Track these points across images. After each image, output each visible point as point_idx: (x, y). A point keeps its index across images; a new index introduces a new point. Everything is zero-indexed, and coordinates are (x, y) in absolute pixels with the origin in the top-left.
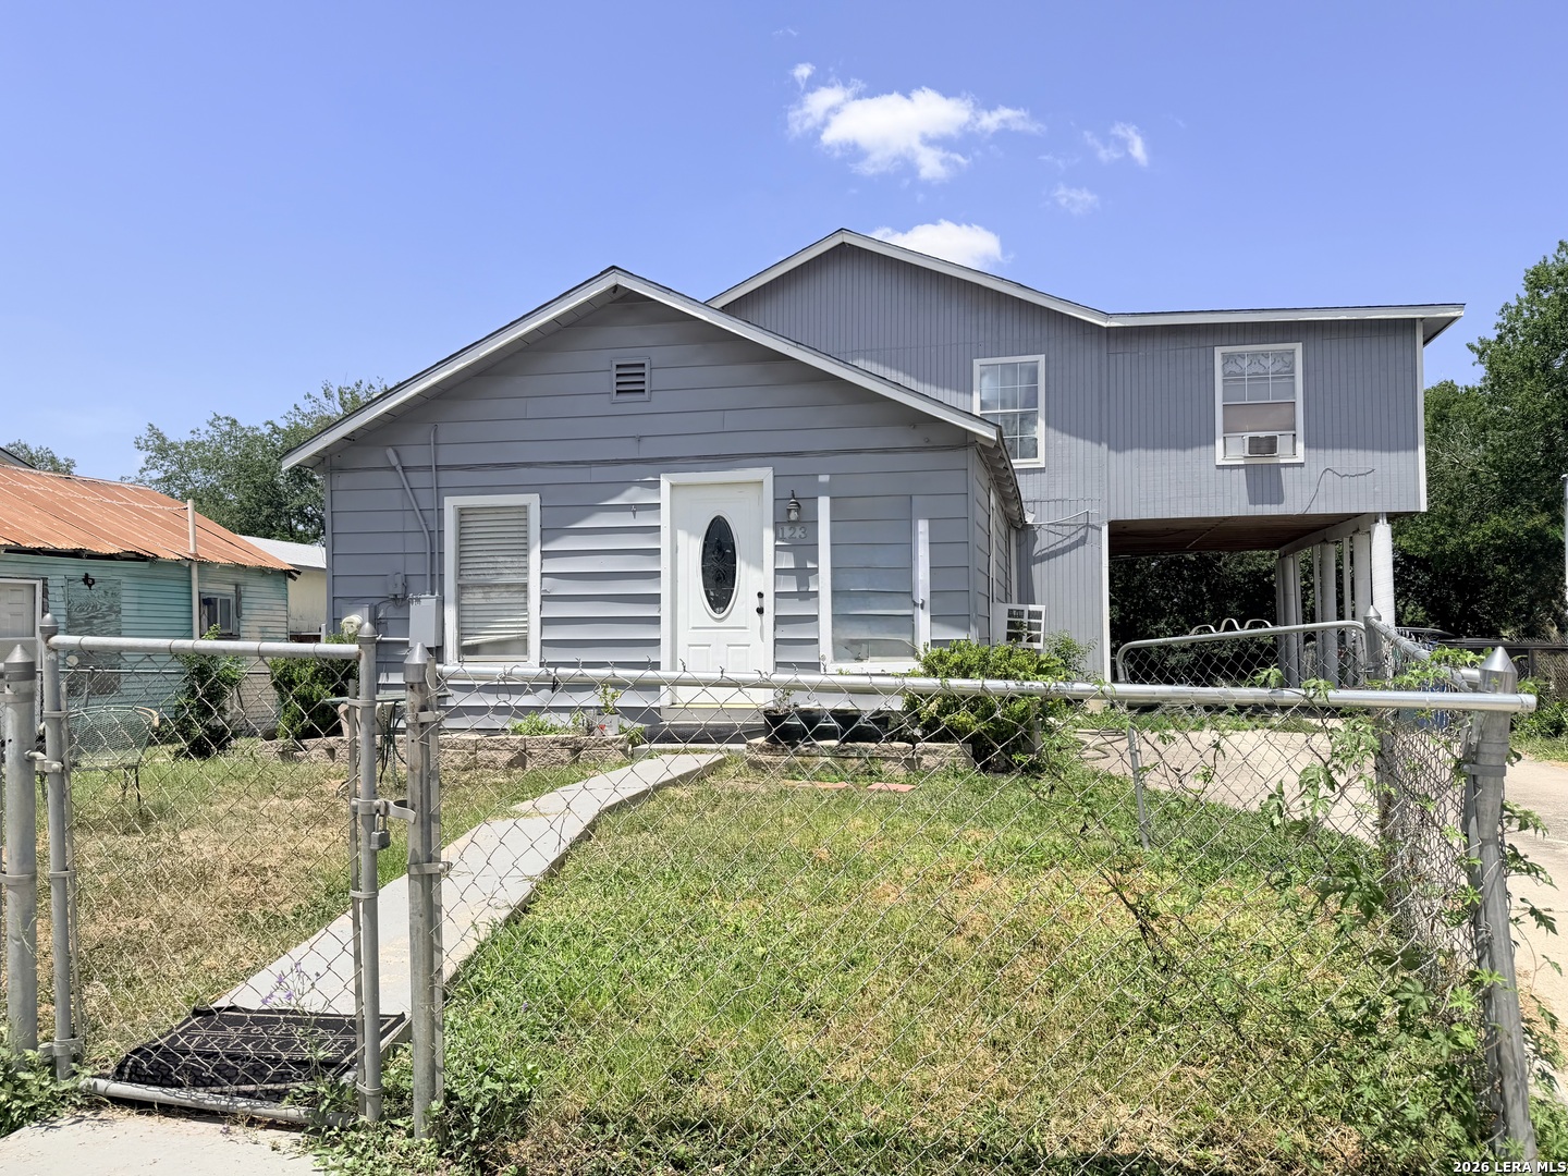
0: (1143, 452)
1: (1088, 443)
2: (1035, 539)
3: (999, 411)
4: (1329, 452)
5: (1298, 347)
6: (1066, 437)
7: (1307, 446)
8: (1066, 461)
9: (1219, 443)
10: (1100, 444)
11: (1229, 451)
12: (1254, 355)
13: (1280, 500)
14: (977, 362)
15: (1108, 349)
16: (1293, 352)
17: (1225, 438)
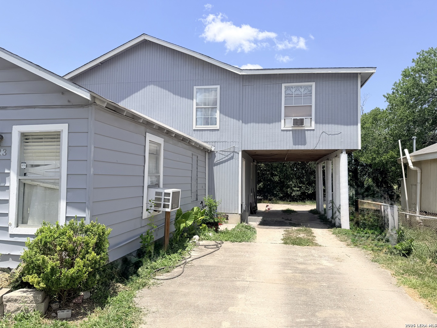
0: (254, 124)
1: (235, 120)
2: (215, 156)
3: (203, 107)
4: (324, 125)
5: (313, 84)
6: (227, 117)
7: (316, 123)
8: (227, 127)
9: (283, 121)
10: (239, 121)
11: (286, 124)
12: (297, 87)
13: (305, 143)
14: (195, 88)
15: (243, 84)
16: (311, 86)
17: (285, 119)
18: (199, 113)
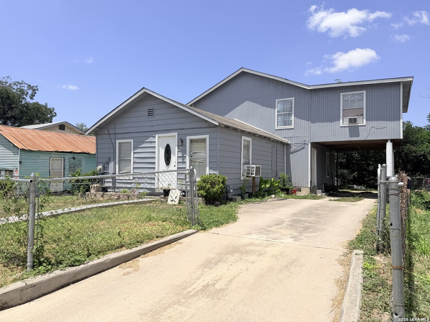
0: (320, 123)
1: (305, 121)
2: (291, 147)
3: (282, 113)
4: (373, 122)
5: (365, 92)
6: (300, 119)
7: (367, 120)
8: (299, 126)
9: (341, 120)
10: (308, 121)
11: (344, 122)
12: (353, 94)
13: (358, 136)
14: (277, 100)
15: (311, 95)
16: (363, 93)
17: (343, 119)
18: (279, 118)
